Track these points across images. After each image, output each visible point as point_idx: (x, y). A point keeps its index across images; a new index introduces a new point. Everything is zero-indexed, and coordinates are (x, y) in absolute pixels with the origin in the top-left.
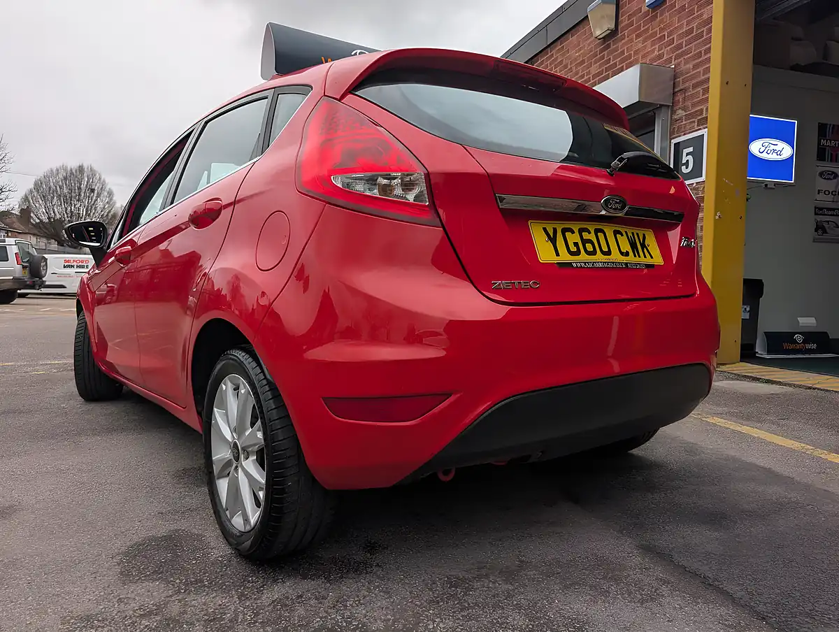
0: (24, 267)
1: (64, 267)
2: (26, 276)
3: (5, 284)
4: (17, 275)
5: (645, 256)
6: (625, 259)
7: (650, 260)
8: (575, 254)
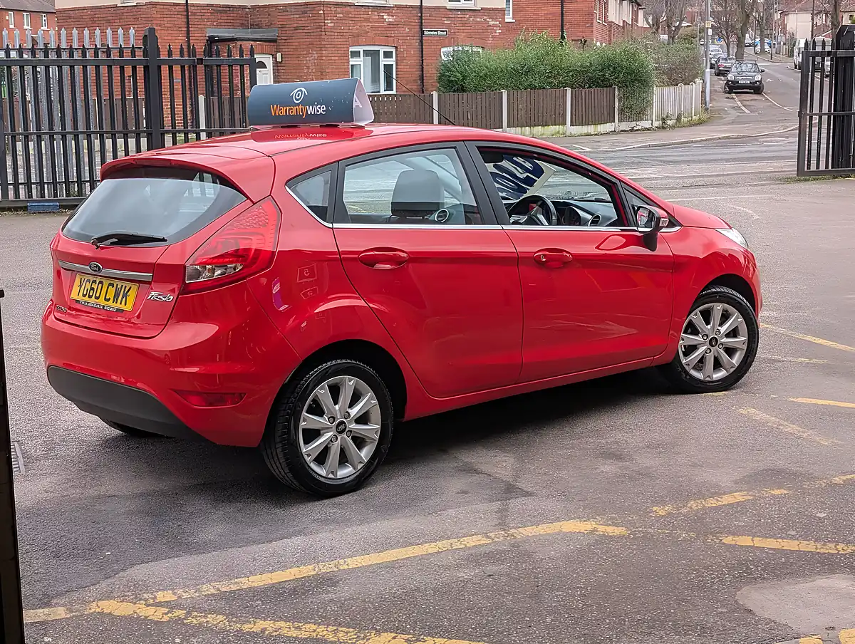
5: (121, 304)
6: (106, 303)
7: (122, 307)
8: (84, 296)
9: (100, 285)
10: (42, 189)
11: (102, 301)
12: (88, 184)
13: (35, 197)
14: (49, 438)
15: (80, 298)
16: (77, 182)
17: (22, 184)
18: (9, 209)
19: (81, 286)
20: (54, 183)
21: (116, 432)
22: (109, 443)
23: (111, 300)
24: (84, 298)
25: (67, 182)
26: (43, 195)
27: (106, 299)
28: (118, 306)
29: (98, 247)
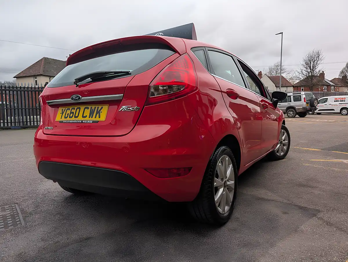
0: (307, 103)
1: (335, 102)
2: (308, 107)
3: (300, 110)
4: (304, 106)
5: (95, 117)
6: (83, 119)
7: (97, 119)
8: (65, 118)
9: (78, 110)
10: (15, 123)
11: (80, 118)
12: (29, 122)
13: (13, 126)
14: (35, 200)
15: (63, 119)
16: (26, 122)
17: (9, 122)
18: (6, 129)
19: (63, 113)
20: (19, 122)
21: (69, 194)
22: (67, 200)
23: (88, 116)
24: (66, 119)
25: (23, 122)
26: (15, 125)
27: (83, 117)
28: (94, 119)
29: (77, 86)
